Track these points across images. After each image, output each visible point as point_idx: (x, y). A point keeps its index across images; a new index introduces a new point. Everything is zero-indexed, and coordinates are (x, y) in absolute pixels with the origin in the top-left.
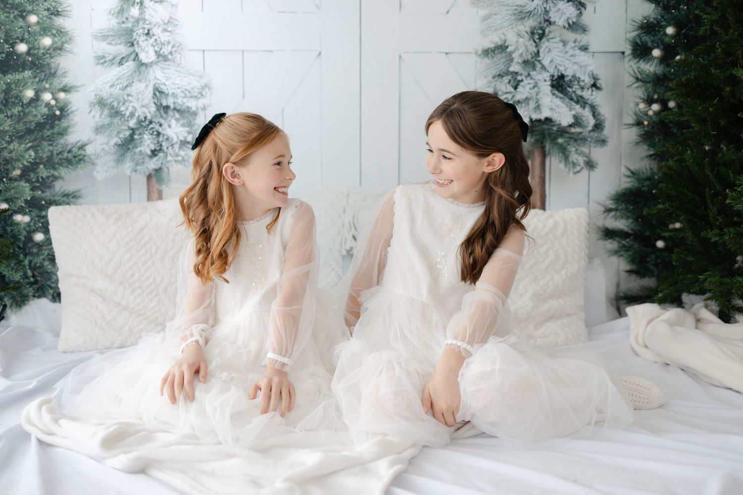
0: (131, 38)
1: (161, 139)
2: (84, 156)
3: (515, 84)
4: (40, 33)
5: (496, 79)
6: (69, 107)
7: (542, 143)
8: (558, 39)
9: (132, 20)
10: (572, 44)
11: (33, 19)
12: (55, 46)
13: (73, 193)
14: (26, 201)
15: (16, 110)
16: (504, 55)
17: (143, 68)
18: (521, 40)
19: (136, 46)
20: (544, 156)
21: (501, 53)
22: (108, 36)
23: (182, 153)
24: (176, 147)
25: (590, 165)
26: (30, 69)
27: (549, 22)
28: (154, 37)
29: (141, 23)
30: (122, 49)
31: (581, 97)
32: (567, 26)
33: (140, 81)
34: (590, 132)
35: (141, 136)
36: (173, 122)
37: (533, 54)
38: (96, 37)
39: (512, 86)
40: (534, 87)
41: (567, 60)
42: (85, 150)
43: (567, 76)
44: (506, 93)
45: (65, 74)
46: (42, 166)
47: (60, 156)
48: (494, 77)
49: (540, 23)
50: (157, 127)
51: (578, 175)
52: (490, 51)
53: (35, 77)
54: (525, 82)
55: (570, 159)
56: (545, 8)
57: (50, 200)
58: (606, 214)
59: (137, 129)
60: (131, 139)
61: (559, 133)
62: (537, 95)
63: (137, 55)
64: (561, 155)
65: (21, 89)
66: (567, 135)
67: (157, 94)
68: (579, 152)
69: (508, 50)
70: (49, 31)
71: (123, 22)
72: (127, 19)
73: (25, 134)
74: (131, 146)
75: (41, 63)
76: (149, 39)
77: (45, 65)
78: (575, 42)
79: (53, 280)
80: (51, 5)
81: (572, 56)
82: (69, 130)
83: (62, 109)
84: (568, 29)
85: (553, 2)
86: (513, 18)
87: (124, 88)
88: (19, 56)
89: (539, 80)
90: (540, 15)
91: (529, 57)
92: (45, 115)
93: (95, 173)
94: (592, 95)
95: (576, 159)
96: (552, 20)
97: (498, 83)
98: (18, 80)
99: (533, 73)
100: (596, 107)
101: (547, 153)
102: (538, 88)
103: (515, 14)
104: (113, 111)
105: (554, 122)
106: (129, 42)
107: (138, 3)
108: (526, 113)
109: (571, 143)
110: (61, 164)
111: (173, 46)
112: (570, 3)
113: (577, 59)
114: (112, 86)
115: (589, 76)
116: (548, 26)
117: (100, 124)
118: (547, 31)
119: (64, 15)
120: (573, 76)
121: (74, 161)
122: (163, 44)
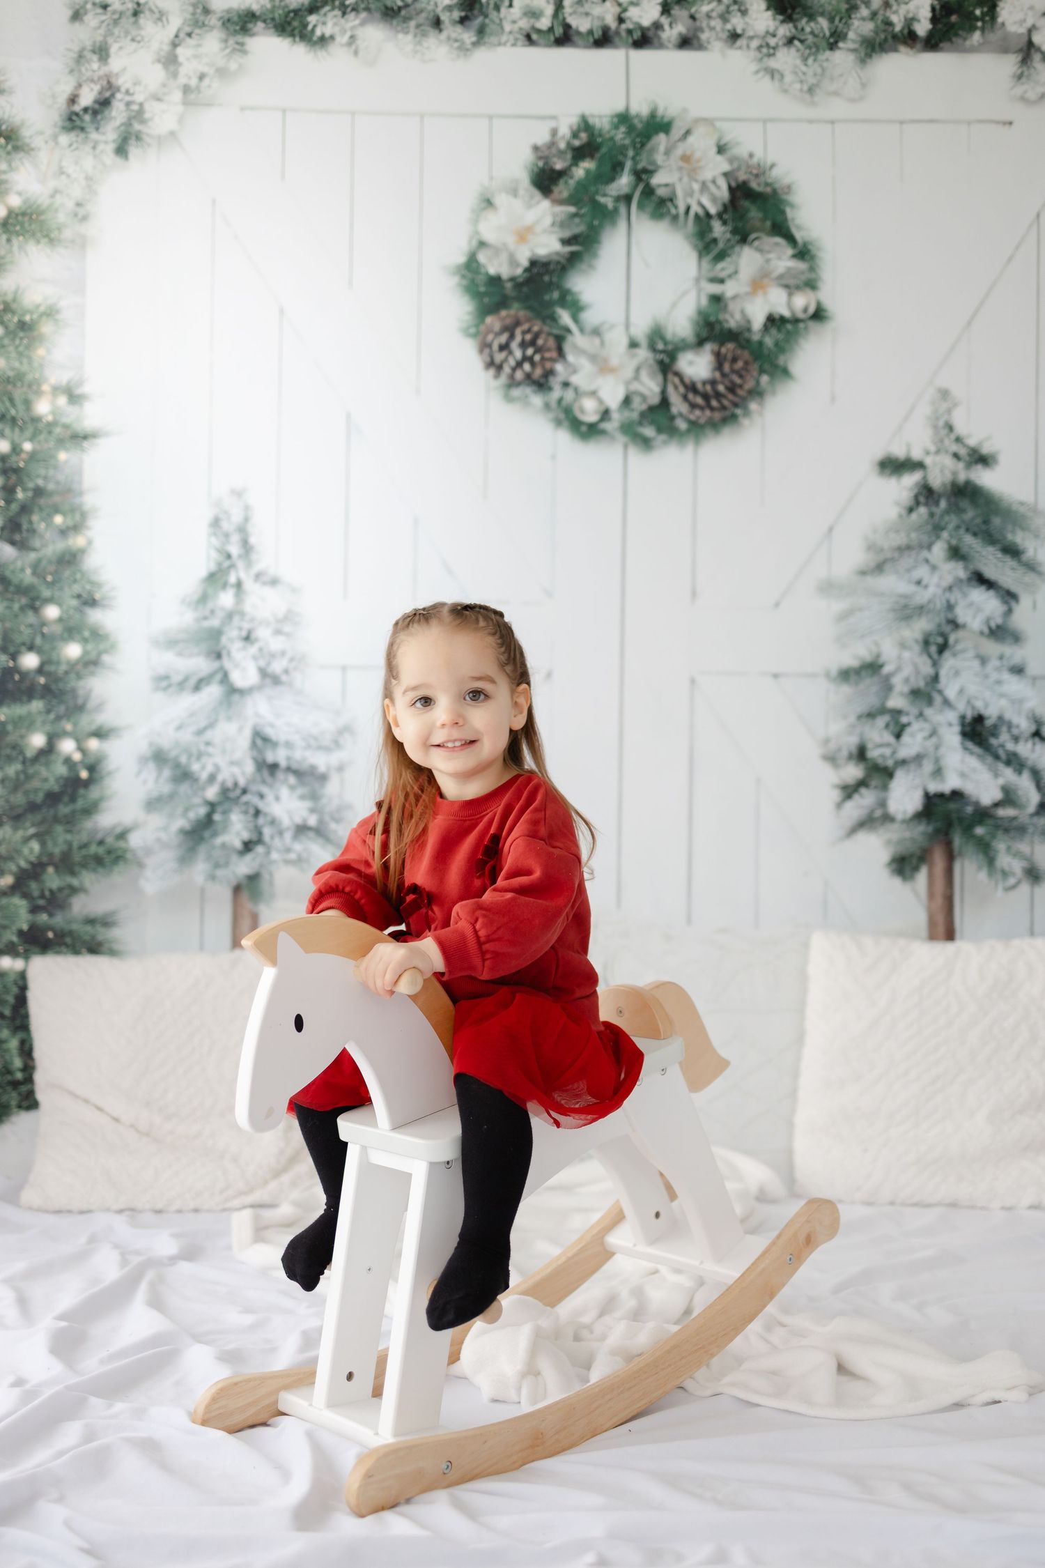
0: (217, 644)
1: (261, 820)
2: (125, 851)
3: (896, 730)
4: (62, 636)
5: (863, 720)
6: (104, 763)
7: (947, 834)
8: (971, 654)
9: (220, 614)
10: (994, 663)
11: (52, 612)
12: (87, 658)
14: (21, 933)
15: (12, 770)
16: (876, 679)
17: (236, 697)
18: (906, 654)
19: (225, 659)
20: (950, 857)
21: (871, 676)
22: (177, 642)
23: (298, 847)
24: (288, 836)
25: (1034, 875)
26: (42, 697)
27: (955, 624)
28: (257, 645)
29: (236, 620)
30: (200, 664)
31: (1015, 755)
32: (986, 630)
33: (229, 719)
34: (1032, 815)
35: (224, 817)
36: (284, 792)
37: (928, 679)
38: (156, 643)
39: (891, 733)
40: (931, 736)
41: (988, 689)
42: (127, 840)
43: (989, 718)
44: (881, 745)
45: (99, 708)
46: (51, 870)
47: (84, 852)
48: (859, 717)
49: (939, 625)
50: (255, 800)
51: (1013, 894)
52: (852, 672)
53: (48, 712)
54: (916, 726)
55: (998, 864)
56: (948, 602)
57: (62, 930)
59: (220, 803)
60: (207, 823)
61: (977, 818)
62: (937, 747)
63: (226, 674)
64: (981, 856)
65: (23, 731)
66: (990, 822)
68: (1013, 851)
69: (887, 670)
70: (79, 633)
71: (205, 618)
72: (212, 612)
73: (26, 811)
74: (207, 834)
75: (60, 688)
76: (248, 645)
77: (67, 691)
78: (1001, 657)
80: (83, 588)
81: (999, 682)
82: (104, 805)
83: (92, 769)
84: (988, 636)
85: (962, 592)
86: (891, 616)
87: (200, 732)
88: (24, 675)
89: (939, 723)
90: (940, 611)
91: (921, 684)
92: (61, 777)
93: (142, 882)
94: (1033, 750)
95: (1009, 865)
96: (961, 620)
97: (866, 728)
98: (20, 718)
99: (928, 712)
100: (1042, 773)
101: (956, 852)
102: (939, 738)
103: (894, 610)
104: (178, 772)
105: (968, 798)
106: (214, 652)
107: (232, 586)
108: (918, 781)
109: (1000, 833)
110: (84, 866)
111: (292, 660)
112: (991, 593)
113: (1006, 688)
114: (179, 728)
115: (1028, 718)
116: (953, 630)
117: (155, 794)
118: (952, 639)
119: (104, 606)
120: (1000, 718)
121: (107, 860)
122: (273, 656)
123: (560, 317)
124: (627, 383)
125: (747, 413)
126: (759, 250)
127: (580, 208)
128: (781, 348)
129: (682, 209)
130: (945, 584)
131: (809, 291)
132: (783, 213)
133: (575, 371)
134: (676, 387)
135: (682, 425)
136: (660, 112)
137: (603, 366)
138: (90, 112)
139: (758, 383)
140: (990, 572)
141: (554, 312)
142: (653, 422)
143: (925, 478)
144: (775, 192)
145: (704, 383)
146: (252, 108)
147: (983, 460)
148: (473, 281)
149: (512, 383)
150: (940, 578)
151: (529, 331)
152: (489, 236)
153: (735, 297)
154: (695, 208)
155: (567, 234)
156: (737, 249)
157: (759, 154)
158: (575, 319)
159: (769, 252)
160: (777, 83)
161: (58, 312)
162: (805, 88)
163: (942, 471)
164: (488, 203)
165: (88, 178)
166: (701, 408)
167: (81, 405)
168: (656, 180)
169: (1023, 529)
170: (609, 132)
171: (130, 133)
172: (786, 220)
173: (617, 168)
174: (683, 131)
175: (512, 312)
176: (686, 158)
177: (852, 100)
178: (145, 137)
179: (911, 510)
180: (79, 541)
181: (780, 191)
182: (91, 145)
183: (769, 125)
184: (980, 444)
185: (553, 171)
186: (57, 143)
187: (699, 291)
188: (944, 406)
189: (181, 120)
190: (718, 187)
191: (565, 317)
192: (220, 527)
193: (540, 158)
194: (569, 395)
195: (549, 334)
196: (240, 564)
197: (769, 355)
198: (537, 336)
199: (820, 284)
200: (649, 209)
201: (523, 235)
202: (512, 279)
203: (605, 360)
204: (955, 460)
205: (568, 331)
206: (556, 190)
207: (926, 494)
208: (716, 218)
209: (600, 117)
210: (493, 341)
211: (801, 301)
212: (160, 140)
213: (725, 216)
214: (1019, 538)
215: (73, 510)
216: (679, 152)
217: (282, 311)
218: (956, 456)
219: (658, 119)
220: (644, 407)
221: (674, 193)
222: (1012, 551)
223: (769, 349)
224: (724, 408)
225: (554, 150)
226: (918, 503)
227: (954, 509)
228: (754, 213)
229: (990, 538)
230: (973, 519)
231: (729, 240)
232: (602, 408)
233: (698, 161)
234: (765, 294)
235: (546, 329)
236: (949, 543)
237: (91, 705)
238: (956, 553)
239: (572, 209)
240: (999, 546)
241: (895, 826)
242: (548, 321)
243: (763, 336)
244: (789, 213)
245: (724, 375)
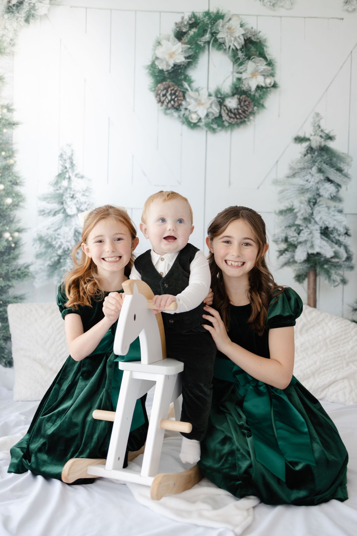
0: (62, 199)
2: (28, 273)
3: (298, 232)
4: (5, 195)
5: (287, 228)
6: (20, 241)
7: (315, 267)
8: (324, 206)
9: (63, 188)
10: (333, 209)
12: (14, 203)
13: (20, 296)
16: (292, 214)
17: (68, 218)
18: (302, 206)
19: (64, 204)
20: (316, 275)
21: (290, 213)
22: (47, 198)
25: (344, 281)
27: (319, 195)
28: (76, 200)
29: (69, 190)
30: (56, 206)
31: (339, 240)
32: (330, 198)
33: (66, 226)
34: (344, 261)
35: (64, 260)
37: (310, 214)
38: (40, 199)
39: (297, 233)
40: (310, 234)
41: (330, 218)
42: (29, 269)
43: (330, 227)
44: (293, 237)
45: (19, 221)
46: (1, 279)
47: (13, 273)
48: (286, 227)
49: (314, 196)
51: (337, 288)
52: (283, 212)
54: (305, 230)
55: (332, 278)
56: (317, 187)
57: (5, 301)
58: (354, 312)
59: (63, 256)
60: (59, 262)
61: (325, 262)
62: (312, 238)
63: (65, 210)
64: (326, 275)
66: (330, 263)
67: (77, 234)
68: (337, 273)
69: (295, 211)
70: (11, 194)
71: (57, 190)
72: (60, 188)
74: (58, 267)
75: (4, 215)
76: (73, 200)
77: (7, 215)
78: (335, 207)
79: (5, 353)
80: (13, 178)
81: (334, 215)
82: (20, 256)
83: (16, 243)
84: (330, 200)
85: (322, 184)
86: (297, 192)
87: (55, 230)
89: (313, 230)
90: (314, 190)
91: (307, 216)
92: (5, 246)
93: (34, 284)
94: (345, 239)
95: (336, 278)
96: (321, 194)
97: (288, 231)
99: (309, 225)
100: (348, 247)
101: (317, 274)
102: (313, 235)
103: (299, 190)
104: (48, 244)
105: (322, 255)
106: (61, 202)
107: (67, 178)
108: (305, 249)
109: (333, 268)
110: (13, 278)
111: (88, 205)
112: (332, 184)
113: (336, 218)
114: (48, 229)
115: (343, 228)
116: (318, 197)
117: (39, 252)
118: (318, 200)
119: (20, 185)
120: (334, 228)
121: (21, 276)
122: (82, 203)
123: (184, 85)
124: (208, 109)
125: (249, 120)
126: (254, 62)
127: (192, 46)
128: (261, 97)
129: (227, 47)
130: (316, 181)
131: (271, 77)
132: (263, 49)
133: (189, 104)
134: (224, 111)
135: (226, 124)
136: (220, 12)
137: (199, 103)
138: (15, 6)
139: (253, 109)
140: (332, 178)
141: (182, 83)
142: (216, 123)
143: (310, 144)
144: (260, 41)
145: (234, 109)
146: (75, 7)
147: (330, 138)
148: (153, 71)
149: (167, 108)
150: (315, 179)
151: (173, 90)
152: (159, 55)
153: (245, 79)
154: (232, 47)
155: (187, 55)
156: (247, 62)
157: (255, 28)
158: (190, 86)
159: (258, 63)
160: (262, 2)
161: (4, 78)
162: (272, 4)
163: (316, 142)
164: (159, 43)
165: (15, 30)
166: (234, 118)
167: (12, 113)
168: (219, 36)
169: (344, 162)
170: (202, 18)
171: (30, 14)
172: (264, 52)
173: (205, 31)
174: (228, 19)
175: (167, 83)
176: (229, 29)
177: (288, 9)
178: (36, 16)
179: (305, 155)
180: (11, 161)
181: (262, 41)
182: (16, 18)
183: (258, 17)
184: (330, 132)
185: (182, 32)
186: (4, 18)
187: (233, 76)
188: (318, 119)
189: (49, 10)
190: (240, 39)
191: (186, 85)
192: (63, 157)
193: (178, 27)
194: (187, 113)
195: (180, 91)
196: (70, 171)
197: (257, 100)
198: (176, 91)
199: (275, 75)
200: (216, 47)
201: (171, 55)
202: (167, 71)
203: (200, 101)
204: (321, 138)
205: (187, 90)
206: (183, 39)
207: (311, 150)
208: (239, 50)
209: (199, 13)
210: (160, 93)
211: (269, 81)
212: (41, 17)
213: (243, 50)
214: (342, 165)
215: (9, 150)
216: (227, 26)
217: (85, 80)
218: (321, 136)
219: (219, 14)
220: (213, 117)
221: (225, 41)
222: (340, 170)
223: (257, 97)
224: (241, 118)
225: (183, 25)
226: (307, 153)
227: (320, 155)
228: (253, 49)
229: (332, 165)
230: (326, 159)
231: (244, 58)
232: (199, 118)
233: (233, 30)
234: (256, 78)
235: (179, 89)
236: (318, 167)
237: (15, 220)
238: (320, 171)
239: (189, 46)
240: (335, 168)
241: (297, 265)
242: (180, 86)
243: (255, 93)
244: (265, 49)
245: (241, 107)
